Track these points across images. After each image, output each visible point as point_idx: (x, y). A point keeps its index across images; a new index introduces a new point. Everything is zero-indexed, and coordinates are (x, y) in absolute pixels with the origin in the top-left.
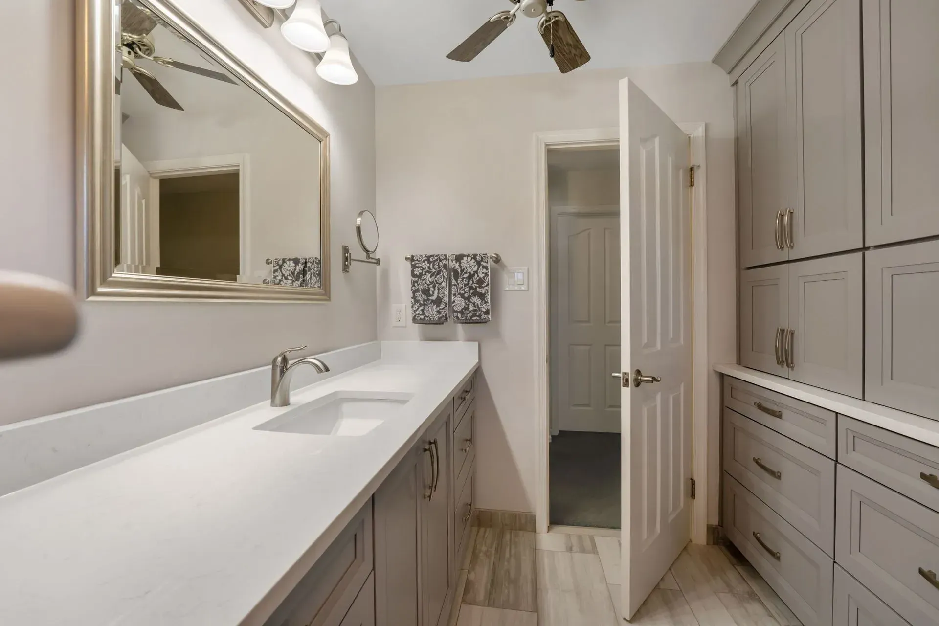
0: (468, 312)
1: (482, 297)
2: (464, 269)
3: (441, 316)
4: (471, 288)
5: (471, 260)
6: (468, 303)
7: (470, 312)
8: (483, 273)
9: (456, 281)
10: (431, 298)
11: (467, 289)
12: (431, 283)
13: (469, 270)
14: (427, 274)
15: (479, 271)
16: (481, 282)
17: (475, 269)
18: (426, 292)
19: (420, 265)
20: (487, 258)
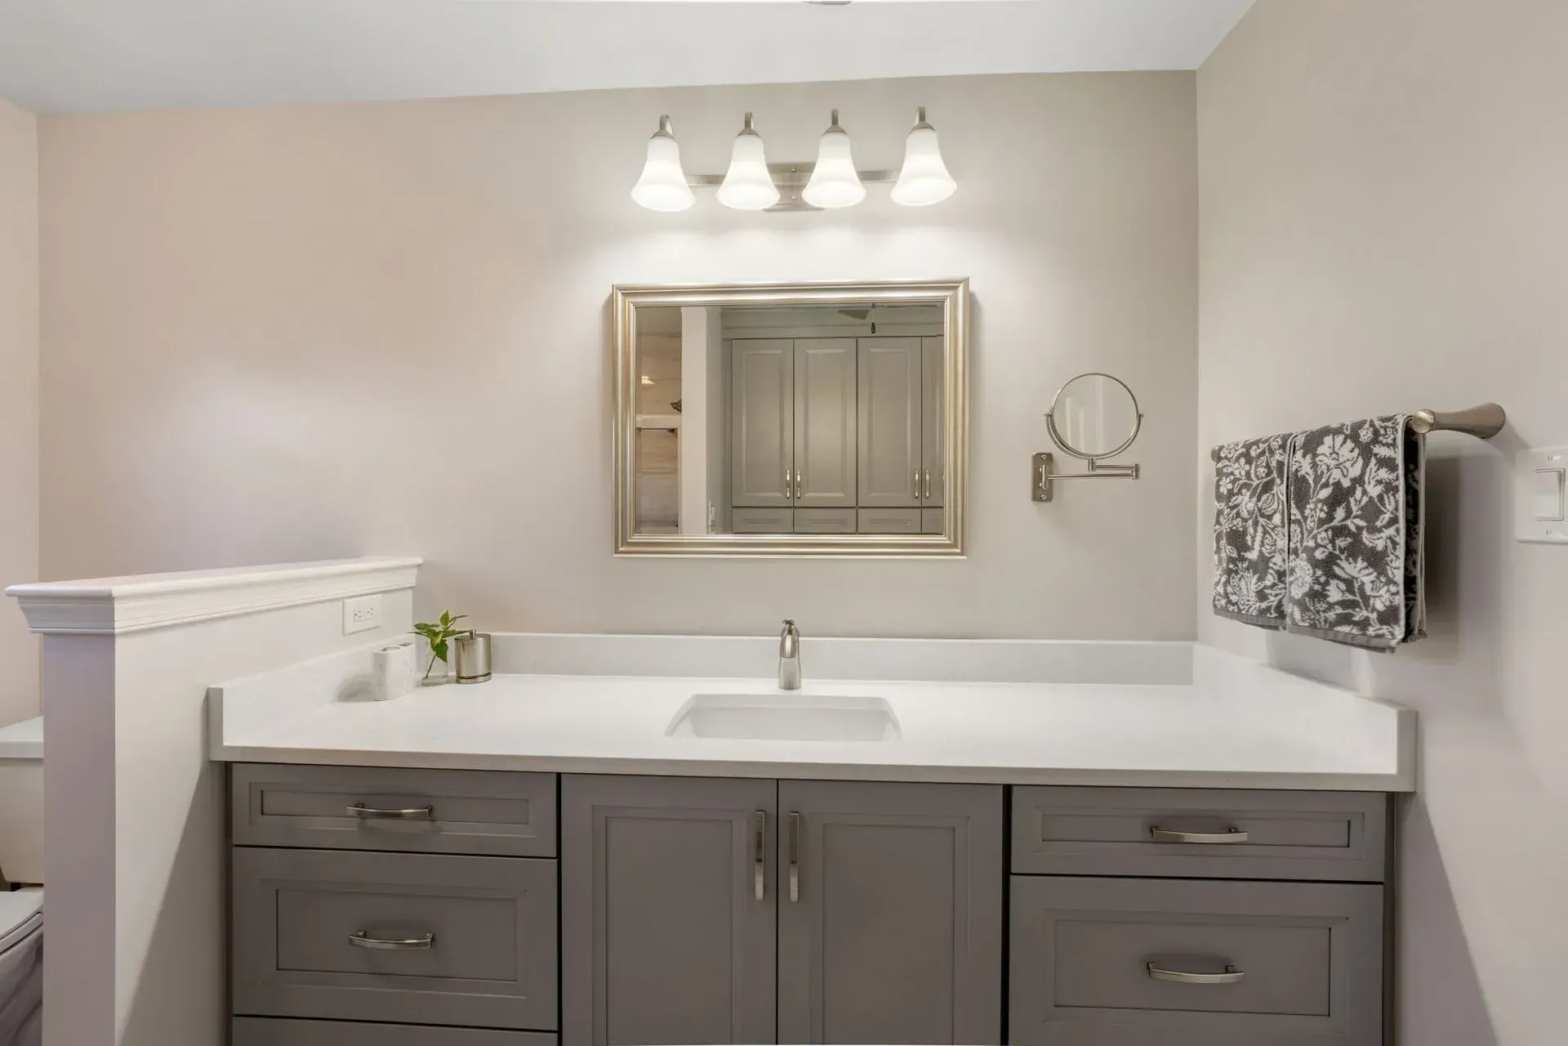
0: (1322, 606)
1: (1376, 560)
2: (1322, 473)
3: (1264, 605)
4: (1340, 531)
5: (1344, 442)
6: (1323, 579)
7: (1331, 606)
8: (1379, 482)
9: (1301, 509)
10: (1248, 555)
11: (1323, 536)
12: (1251, 513)
13: (1336, 475)
14: (1244, 491)
15: (1366, 478)
16: (1372, 511)
17: (1355, 471)
18: (1237, 539)
19: (1230, 470)
20: (1395, 429)
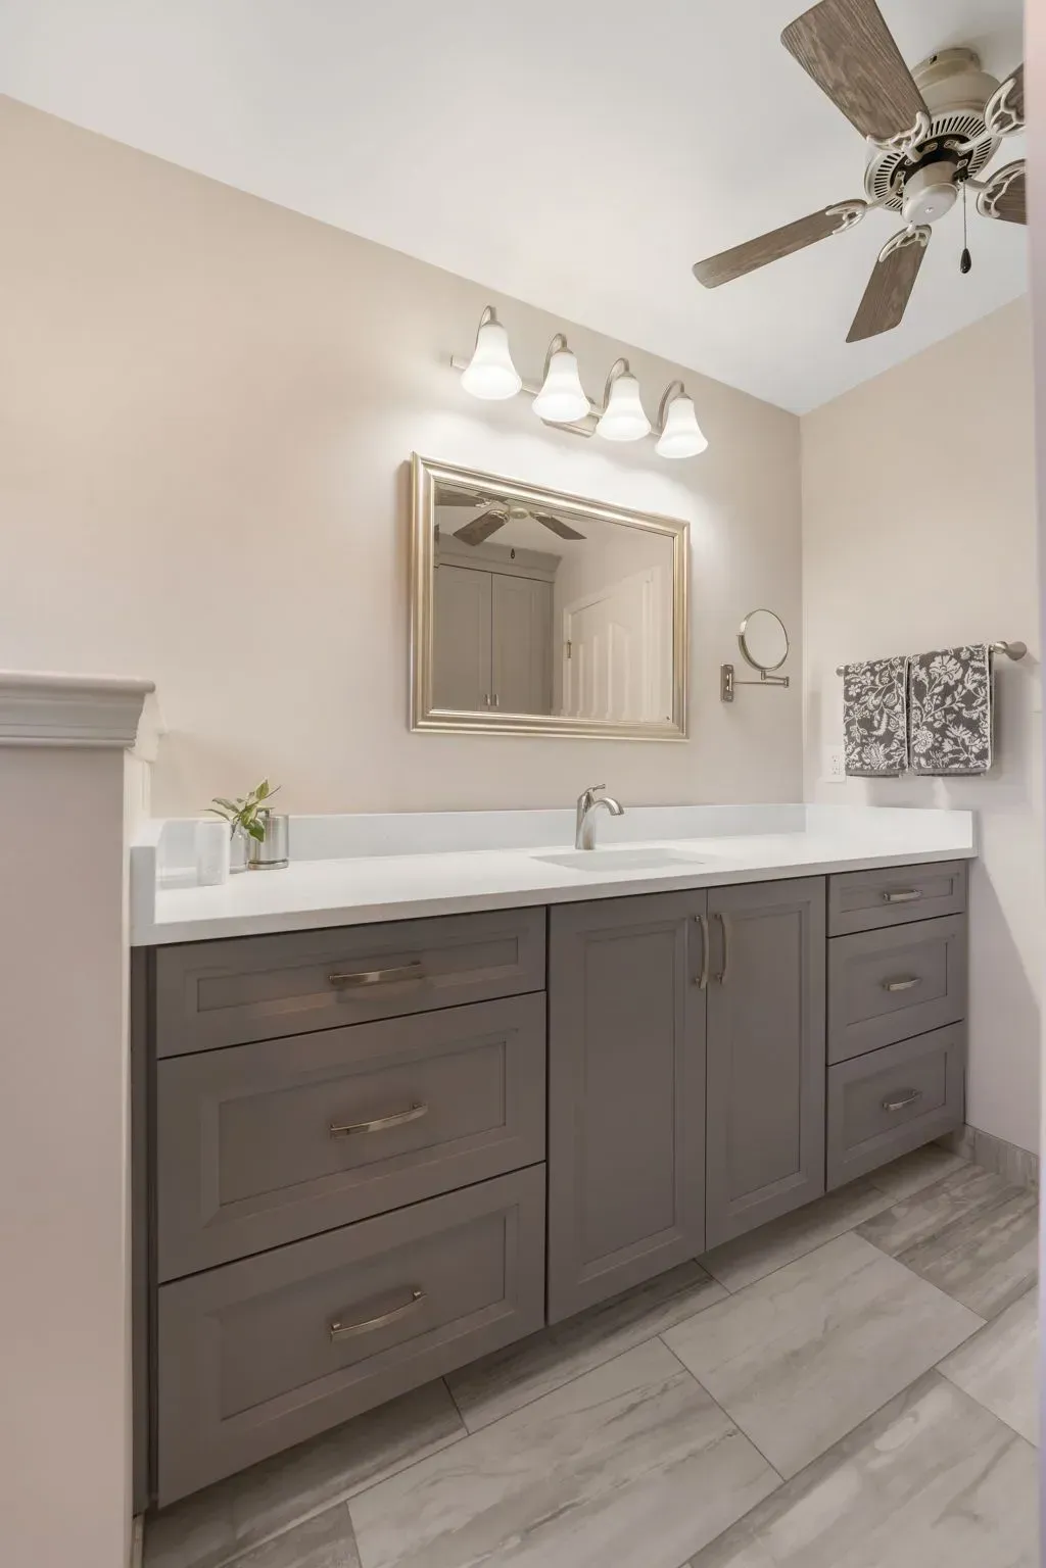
0: (940, 755)
1: (973, 726)
2: (935, 678)
3: (891, 762)
4: (949, 711)
6: (940, 739)
7: (945, 754)
8: (974, 681)
9: (921, 700)
10: (875, 733)
11: (939, 714)
12: (876, 707)
13: (946, 678)
14: (870, 693)
15: (965, 679)
16: (969, 699)
17: (958, 676)
18: (867, 723)
19: (858, 680)
20: (983, 651)
